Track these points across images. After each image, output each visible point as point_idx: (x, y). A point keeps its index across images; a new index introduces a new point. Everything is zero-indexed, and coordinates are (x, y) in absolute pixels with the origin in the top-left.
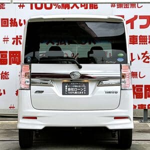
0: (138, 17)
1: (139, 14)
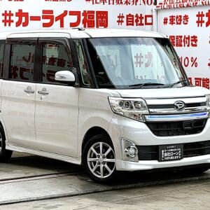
0: (68, 13)
1: (69, 10)
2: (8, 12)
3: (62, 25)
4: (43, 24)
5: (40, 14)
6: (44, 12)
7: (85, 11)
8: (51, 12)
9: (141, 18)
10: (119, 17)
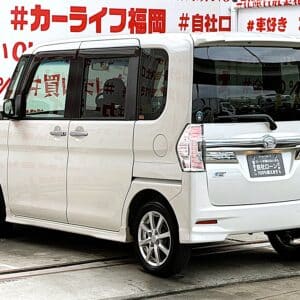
0: (108, 12)
2: (20, 9)
3: (99, 30)
4: (72, 27)
5: (67, 13)
6: (73, 9)
7: (132, 9)
8: (83, 9)
9: (214, 20)
10: (182, 18)
